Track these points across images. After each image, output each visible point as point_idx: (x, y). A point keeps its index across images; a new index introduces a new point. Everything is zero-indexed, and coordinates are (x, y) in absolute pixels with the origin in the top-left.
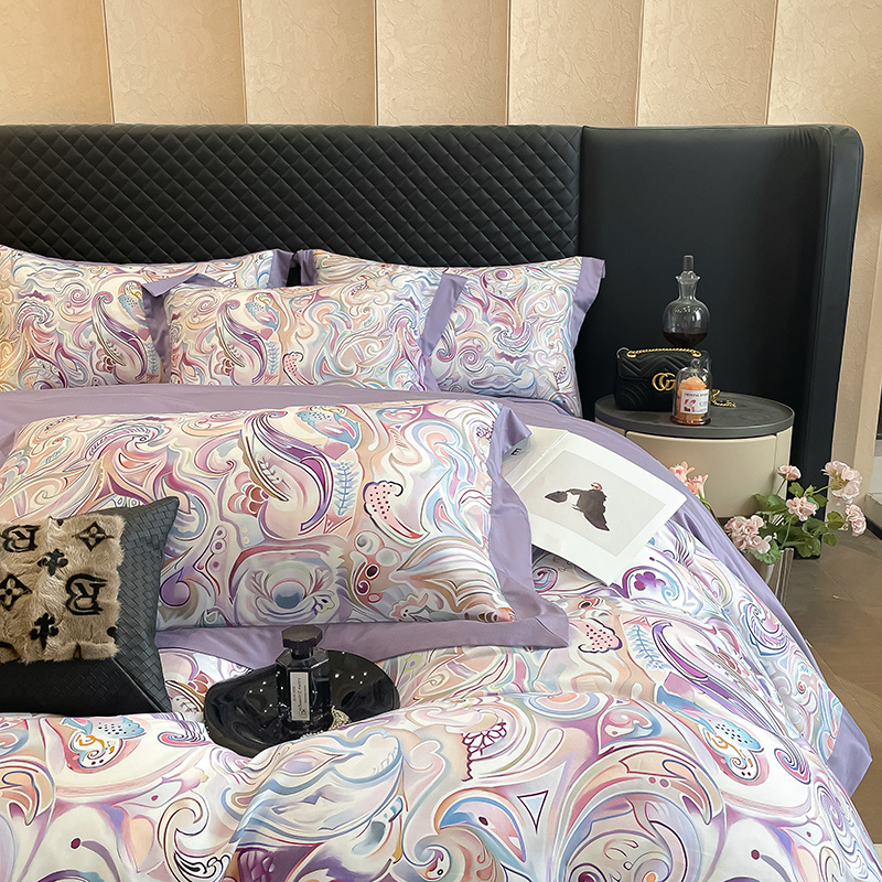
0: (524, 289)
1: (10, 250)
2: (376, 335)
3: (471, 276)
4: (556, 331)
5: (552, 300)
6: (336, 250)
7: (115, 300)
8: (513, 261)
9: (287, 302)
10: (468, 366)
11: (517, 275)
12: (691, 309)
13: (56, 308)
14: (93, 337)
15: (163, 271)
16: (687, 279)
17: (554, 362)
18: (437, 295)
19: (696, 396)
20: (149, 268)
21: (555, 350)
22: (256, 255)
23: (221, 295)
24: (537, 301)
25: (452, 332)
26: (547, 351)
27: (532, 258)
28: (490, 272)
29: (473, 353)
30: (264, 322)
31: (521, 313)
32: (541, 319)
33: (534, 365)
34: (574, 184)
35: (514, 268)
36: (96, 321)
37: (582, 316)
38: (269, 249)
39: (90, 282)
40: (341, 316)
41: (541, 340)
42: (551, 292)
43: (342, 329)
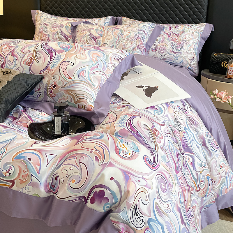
0: (183, 32)
1: (42, 12)
2: (130, 40)
3: (167, 26)
4: (192, 45)
5: (192, 36)
6: (129, 17)
7: (64, 27)
9: (107, 29)
10: (161, 54)
11: (182, 27)
13: (49, 28)
14: (57, 37)
15: (78, 20)
17: (190, 55)
18: (154, 31)
20: (75, 19)
21: (191, 51)
22: (106, 17)
23: (90, 26)
24: (187, 35)
25: (157, 43)
26: (188, 51)
28: (173, 26)
29: (163, 50)
30: (99, 34)
31: (181, 39)
32: (187, 41)
33: (182, 55)
36: (58, 32)
37: (204, 42)
38: (110, 16)
39: (59, 21)
40: (121, 34)
41: (186, 48)
42: (193, 33)
43: (121, 38)
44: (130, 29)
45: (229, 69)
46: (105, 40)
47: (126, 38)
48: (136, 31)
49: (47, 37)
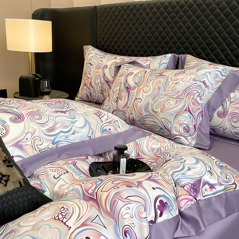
2: (175, 97)
7: (108, 68)
9: (148, 75)
10: (233, 124)
13: (93, 69)
14: (99, 81)
15: (127, 59)
22: (164, 55)
23: (131, 70)
25: (228, 103)
38: (171, 53)
39: (105, 60)
40: (164, 85)
43: (162, 91)
46: (140, 93)
47: (170, 92)
48: (188, 82)
49: (90, 80)
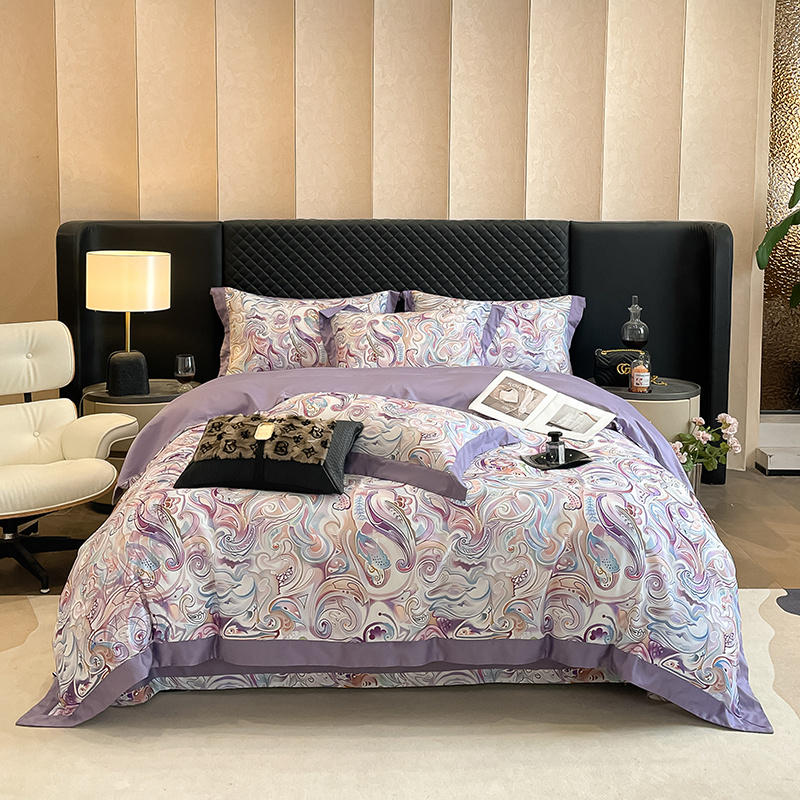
0: (539, 314)
2: (458, 339)
3: (508, 306)
4: (559, 338)
5: (555, 321)
6: (425, 291)
7: (302, 320)
8: (531, 298)
9: (406, 321)
10: (508, 359)
11: (534, 306)
12: (637, 327)
15: (327, 303)
16: (635, 309)
17: (558, 357)
19: (643, 377)
20: (319, 302)
21: (558, 350)
22: (379, 294)
24: (547, 321)
26: (554, 350)
27: (542, 296)
28: (518, 304)
29: (511, 351)
30: (395, 332)
31: (538, 329)
32: (550, 332)
33: (546, 358)
34: (566, 254)
35: (532, 302)
36: (292, 332)
39: (287, 310)
41: (550, 344)
42: (555, 316)
43: (439, 336)
44: (451, 317)
45: (635, 378)
46: (409, 343)
47: (450, 335)
48: (463, 321)
49: (267, 343)
